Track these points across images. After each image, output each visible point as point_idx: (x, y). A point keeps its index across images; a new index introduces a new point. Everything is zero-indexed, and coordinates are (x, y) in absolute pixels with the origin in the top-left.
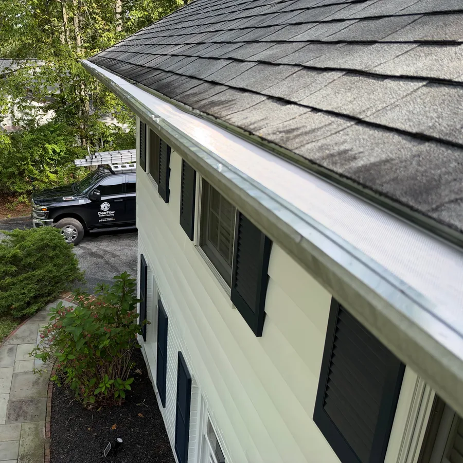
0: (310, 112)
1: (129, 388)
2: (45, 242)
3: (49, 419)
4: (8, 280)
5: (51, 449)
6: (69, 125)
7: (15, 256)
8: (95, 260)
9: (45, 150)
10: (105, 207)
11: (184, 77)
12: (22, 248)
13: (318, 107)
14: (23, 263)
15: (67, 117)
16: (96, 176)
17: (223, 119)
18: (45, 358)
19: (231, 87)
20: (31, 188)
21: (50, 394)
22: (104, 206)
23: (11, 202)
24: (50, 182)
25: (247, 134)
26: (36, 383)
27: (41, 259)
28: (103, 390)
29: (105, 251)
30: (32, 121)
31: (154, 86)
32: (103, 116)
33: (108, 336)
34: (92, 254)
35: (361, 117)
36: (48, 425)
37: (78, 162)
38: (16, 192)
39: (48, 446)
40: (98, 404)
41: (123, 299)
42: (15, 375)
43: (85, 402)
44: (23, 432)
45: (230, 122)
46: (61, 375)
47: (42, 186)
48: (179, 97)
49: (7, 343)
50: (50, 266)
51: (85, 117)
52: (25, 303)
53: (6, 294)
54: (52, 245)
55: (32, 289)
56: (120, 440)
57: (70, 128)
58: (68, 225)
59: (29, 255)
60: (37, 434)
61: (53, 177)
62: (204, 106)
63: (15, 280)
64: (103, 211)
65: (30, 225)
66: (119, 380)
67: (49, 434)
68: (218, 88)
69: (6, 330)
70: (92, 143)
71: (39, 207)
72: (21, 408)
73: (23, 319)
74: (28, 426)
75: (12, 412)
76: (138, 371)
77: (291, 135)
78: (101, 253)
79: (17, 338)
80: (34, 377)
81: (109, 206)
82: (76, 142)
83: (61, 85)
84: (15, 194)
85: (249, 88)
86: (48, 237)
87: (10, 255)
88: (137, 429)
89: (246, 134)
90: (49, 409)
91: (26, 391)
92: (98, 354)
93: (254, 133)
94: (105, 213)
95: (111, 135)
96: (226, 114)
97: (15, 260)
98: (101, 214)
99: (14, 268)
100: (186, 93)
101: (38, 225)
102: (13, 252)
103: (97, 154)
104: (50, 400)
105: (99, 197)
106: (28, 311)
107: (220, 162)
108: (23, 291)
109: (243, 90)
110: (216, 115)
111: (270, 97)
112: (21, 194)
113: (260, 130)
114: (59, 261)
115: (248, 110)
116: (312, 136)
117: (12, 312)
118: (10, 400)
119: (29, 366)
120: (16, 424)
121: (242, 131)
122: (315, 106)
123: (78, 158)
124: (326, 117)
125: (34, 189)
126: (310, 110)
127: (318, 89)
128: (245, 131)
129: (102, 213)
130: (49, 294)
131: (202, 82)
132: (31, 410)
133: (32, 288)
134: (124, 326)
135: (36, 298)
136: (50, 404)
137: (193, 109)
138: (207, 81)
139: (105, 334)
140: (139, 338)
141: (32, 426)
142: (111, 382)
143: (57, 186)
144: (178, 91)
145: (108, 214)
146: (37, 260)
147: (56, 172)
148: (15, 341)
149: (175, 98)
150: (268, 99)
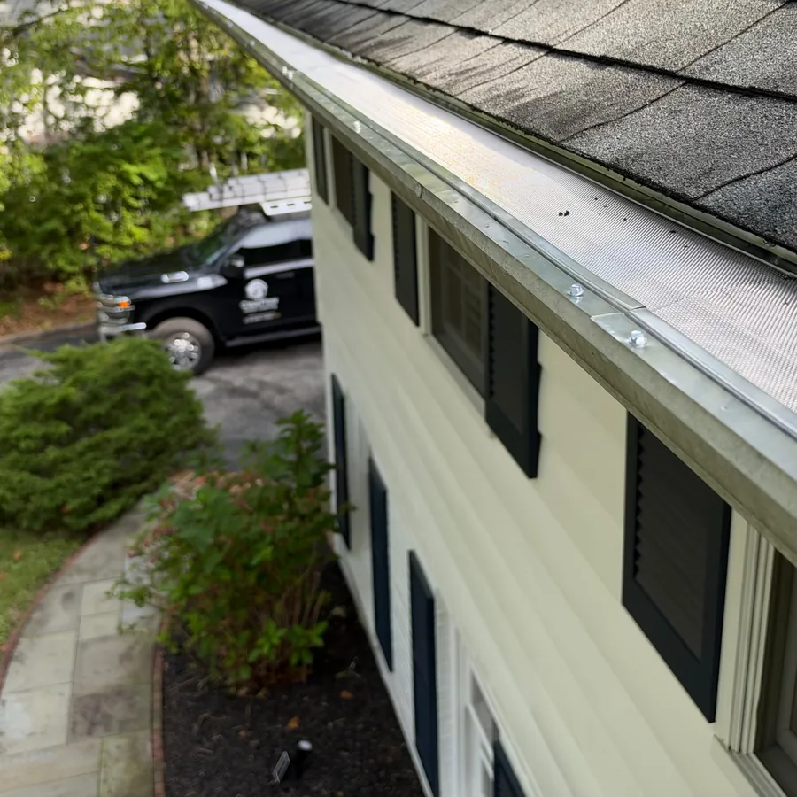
0: (500, 46)
1: (319, 642)
2: (127, 368)
3: (157, 725)
4: (52, 453)
5: (165, 780)
6: (168, 124)
7: (64, 403)
8: (239, 402)
9: (123, 178)
11: (351, 6)
12: (81, 383)
13: (511, 36)
14: (83, 416)
15: (163, 108)
16: (231, 228)
17: (386, 65)
18: (140, 597)
19: (413, 18)
20: (92, 261)
21: (158, 676)
23: (50, 295)
24: (136, 247)
25: (411, 82)
26: (125, 657)
27: (122, 405)
28: (266, 650)
29: (262, 384)
30: (88, 121)
31: (300, 24)
32: (242, 103)
33: (268, 539)
34: (234, 392)
35: (551, 44)
36: (157, 737)
37: (192, 201)
38: (60, 271)
39: (159, 777)
40: (258, 682)
41: (297, 466)
42: (81, 646)
43: (231, 681)
44: (104, 755)
45: (394, 68)
46: (178, 631)
47: (117, 256)
48: (334, 38)
49: (59, 583)
50: (141, 419)
51: (204, 108)
52: (93, 498)
53: (49, 484)
54: (143, 373)
55: (105, 469)
56: (305, 745)
57: (171, 131)
58: (177, 334)
59: (95, 398)
60: (134, 756)
61: (141, 234)
62: (367, 49)
63: (67, 452)
65: (93, 339)
66: (298, 629)
67: (159, 754)
68: (396, 20)
69: (54, 559)
70: (221, 160)
71: (110, 299)
72: (97, 709)
73: (90, 532)
74: (114, 744)
75: (79, 718)
76: (338, 611)
77: (462, 78)
78: (254, 387)
79: (80, 571)
80: (120, 646)
82: (186, 160)
83: (146, 41)
84: (58, 277)
85: (436, 17)
86: (134, 358)
87: (53, 401)
88: (340, 722)
89: (408, 83)
90: (158, 705)
91: (106, 674)
92: (252, 578)
93: (419, 79)
95: (262, 141)
96: (392, 57)
97: (64, 410)
99: (64, 428)
100: (347, 32)
101: (110, 338)
102: (59, 393)
103: (232, 182)
104: (158, 687)
105: (241, 270)
106: (100, 514)
107: (359, 120)
108: (86, 475)
109: (427, 21)
110: (378, 60)
111: (459, 29)
112: (70, 276)
113: (427, 74)
114: (161, 407)
115: (425, 50)
116: (487, 76)
117: (67, 520)
118: (73, 695)
119: (109, 625)
120: (90, 741)
121: (405, 79)
122: (506, 36)
123: (192, 191)
124: (516, 48)
125: (99, 264)
126: (500, 41)
127: (520, 10)
128: (410, 78)
130: (144, 477)
131: (374, 12)
132: (118, 710)
133: (106, 466)
134: (303, 517)
135: (116, 487)
136: (158, 696)
137: (354, 55)
138: (382, 11)
139: (262, 536)
140: (337, 540)
141: (123, 741)
142: (282, 632)
143: (149, 254)
144: (335, 29)
146: (114, 407)
147: (147, 225)
148: (77, 579)
149: (329, 40)
150: (456, 31)
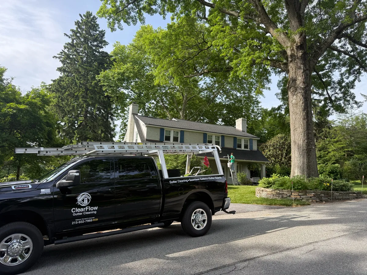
10: (83, 200)
22: (82, 198)
64: (80, 207)
81: (90, 198)
94: (82, 210)
98: (76, 211)
129: (78, 210)
145: (88, 211)
